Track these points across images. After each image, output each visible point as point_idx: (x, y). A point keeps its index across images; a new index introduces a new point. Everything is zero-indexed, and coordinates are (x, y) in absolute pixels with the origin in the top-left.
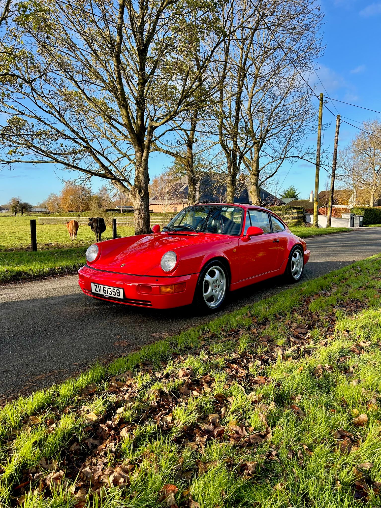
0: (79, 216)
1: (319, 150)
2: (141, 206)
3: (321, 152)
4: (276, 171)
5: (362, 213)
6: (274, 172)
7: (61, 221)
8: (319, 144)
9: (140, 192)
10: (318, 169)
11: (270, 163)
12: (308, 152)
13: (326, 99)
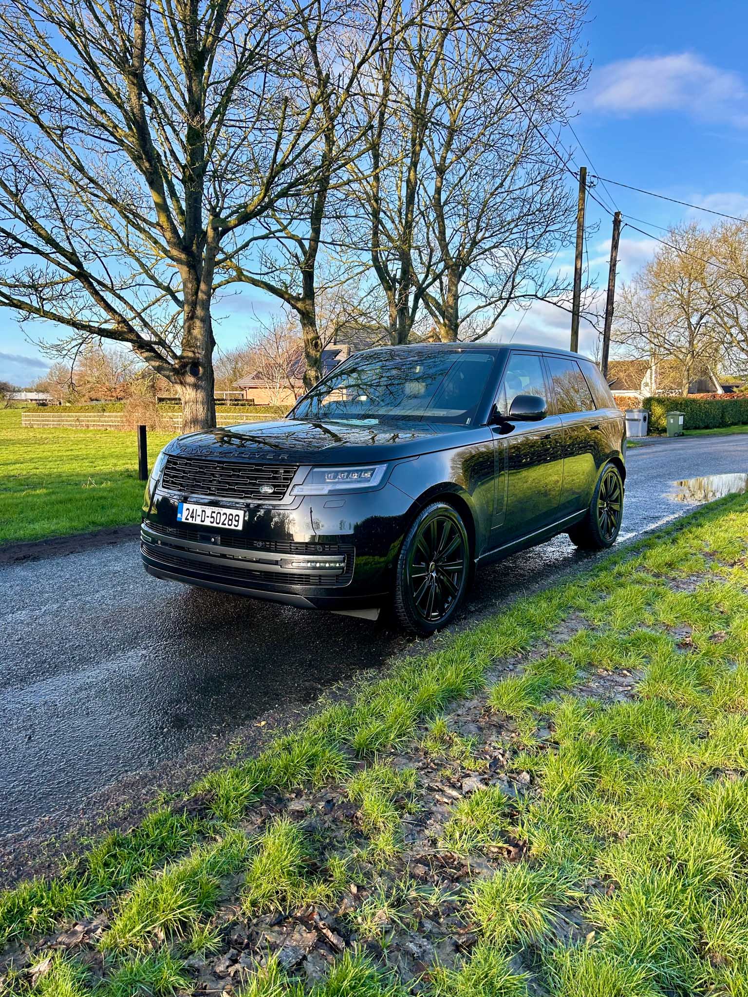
0: (103, 410)
1: (578, 282)
4: (493, 325)
6: (488, 326)
8: (578, 270)
10: (576, 322)
11: (479, 307)
12: (555, 288)
13: (593, 179)
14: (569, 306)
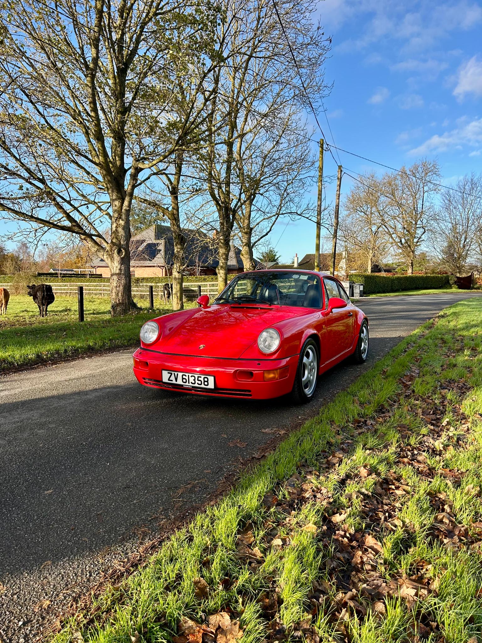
1: (320, 206)
2: (120, 269)
3: (322, 209)
4: (270, 230)
5: (362, 280)
6: (268, 230)
8: (320, 199)
9: (119, 252)
10: (319, 229)
11: (264, 219)
12: (308, 209)
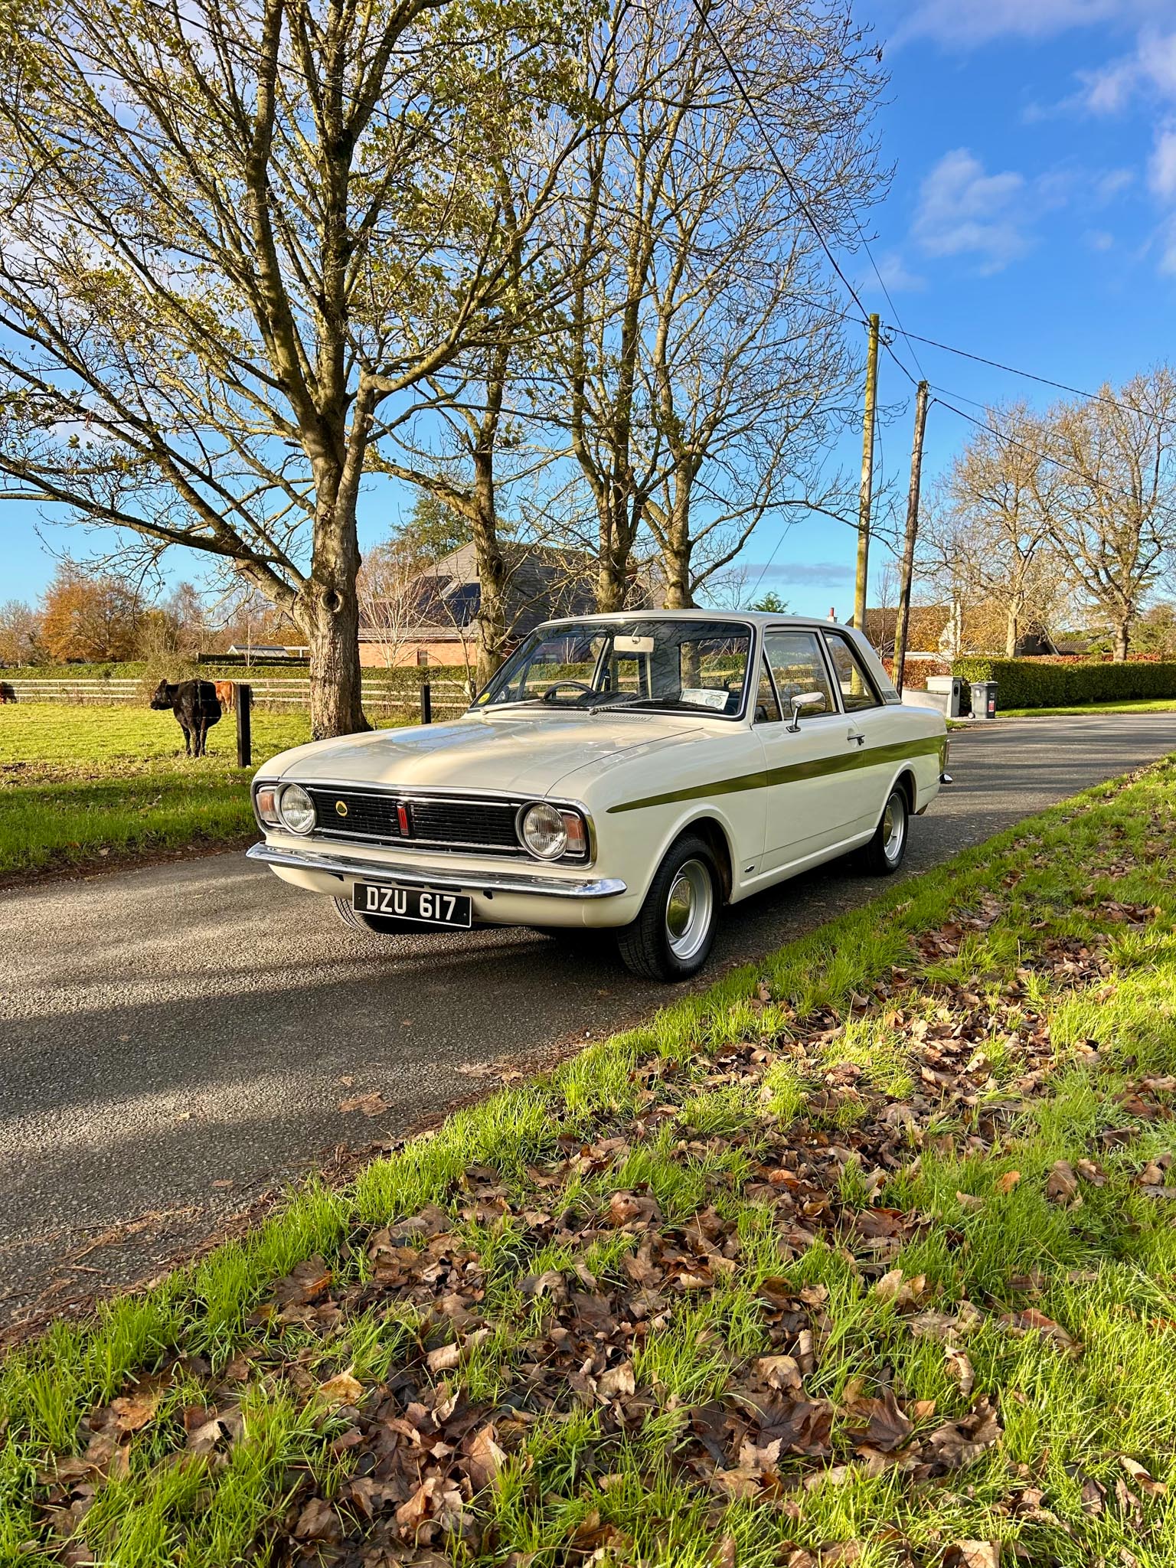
0: (107, 675)
1: (867, 484)
2: (333, 643)
4: (740, 546)
5: (987, 675)
6: (736, 546)
7: (45, 692)
9: (331, 600)
10: (865, 543)
11: (723, 519)
12: (835, 490)
13: (888, 332)
14: (853, 518)
